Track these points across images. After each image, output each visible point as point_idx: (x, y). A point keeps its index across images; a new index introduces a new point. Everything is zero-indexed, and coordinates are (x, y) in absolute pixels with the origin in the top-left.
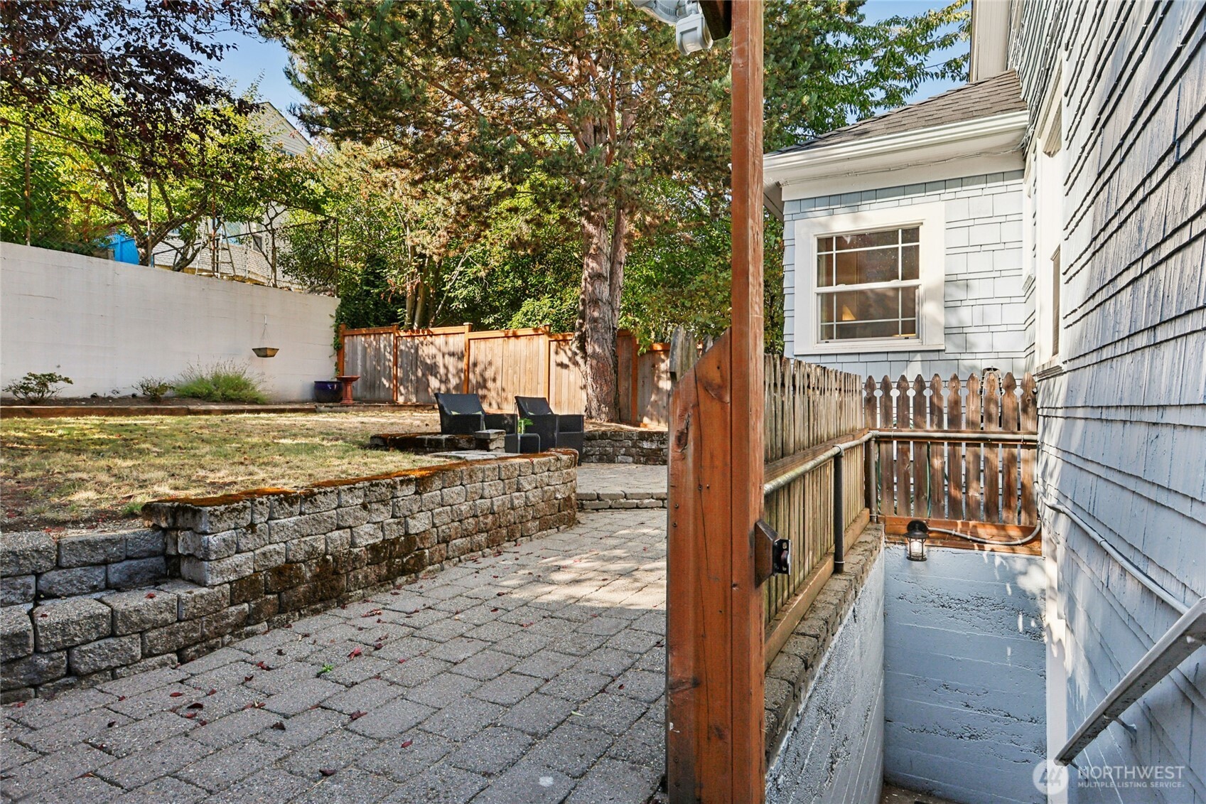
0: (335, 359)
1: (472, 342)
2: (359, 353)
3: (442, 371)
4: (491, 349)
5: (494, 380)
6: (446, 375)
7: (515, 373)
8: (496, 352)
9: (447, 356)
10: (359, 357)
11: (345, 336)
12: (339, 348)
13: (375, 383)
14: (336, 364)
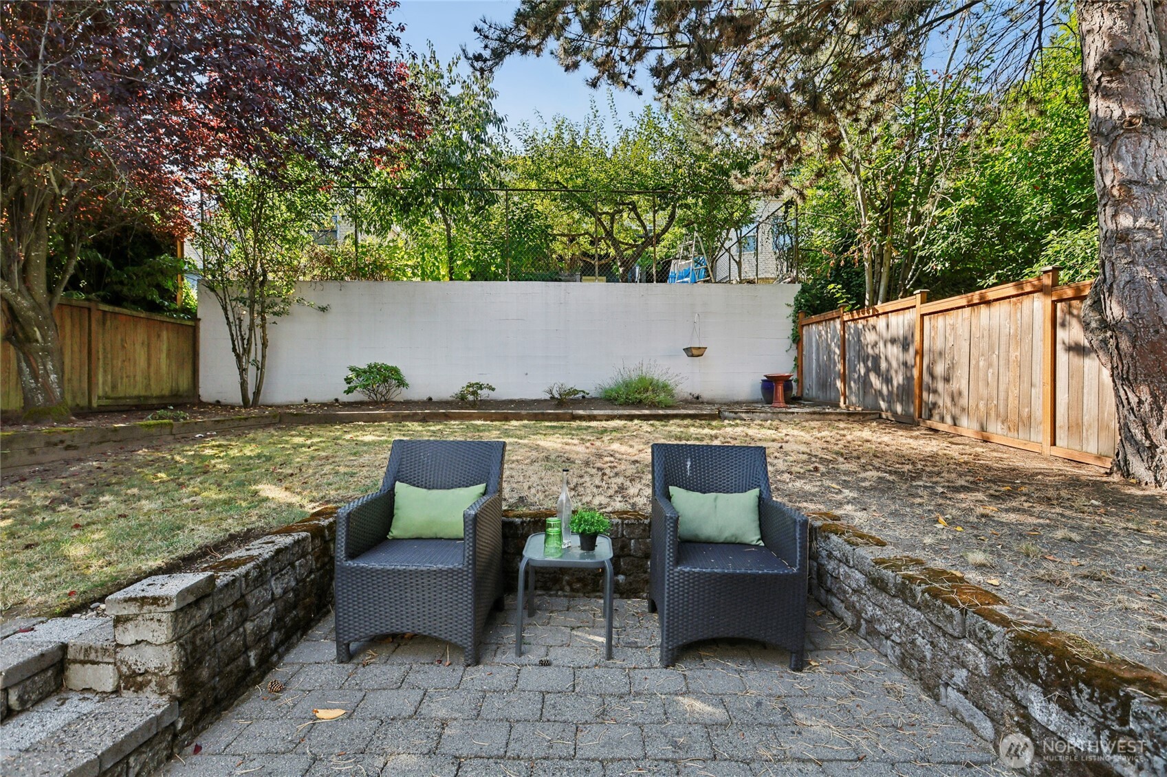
0: (794, 353)
1: (926, 318)
2: (814, 344)
3: (883, 365)
4: (953, 327)
5: (947, 380)
6: (888, 371)
7: (990, 365)
8: (960, 332)
9: (889, 345)
10: (814, 349)
11: (803, 326)
12: (797, 339)
13: (827, 381)
14: (796, 359)
